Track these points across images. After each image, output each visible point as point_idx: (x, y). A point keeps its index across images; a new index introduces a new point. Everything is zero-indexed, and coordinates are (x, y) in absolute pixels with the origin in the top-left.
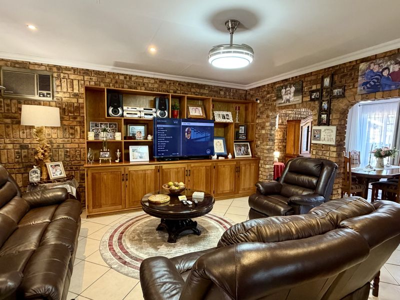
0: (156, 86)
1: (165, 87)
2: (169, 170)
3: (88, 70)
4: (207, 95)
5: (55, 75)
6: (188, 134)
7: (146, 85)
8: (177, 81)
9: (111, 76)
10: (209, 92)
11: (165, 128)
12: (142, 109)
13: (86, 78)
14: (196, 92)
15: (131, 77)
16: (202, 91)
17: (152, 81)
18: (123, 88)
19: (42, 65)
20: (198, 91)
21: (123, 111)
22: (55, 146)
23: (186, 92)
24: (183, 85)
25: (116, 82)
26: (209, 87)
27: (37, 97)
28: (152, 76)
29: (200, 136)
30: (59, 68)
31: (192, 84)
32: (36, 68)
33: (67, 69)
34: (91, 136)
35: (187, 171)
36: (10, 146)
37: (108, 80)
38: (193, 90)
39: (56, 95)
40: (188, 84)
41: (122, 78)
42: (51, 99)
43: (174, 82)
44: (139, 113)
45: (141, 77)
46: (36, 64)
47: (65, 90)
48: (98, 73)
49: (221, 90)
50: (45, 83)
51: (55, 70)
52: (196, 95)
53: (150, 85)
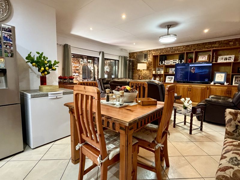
0: (184, 49)
1: (188, 48)
2: (179, 87)
3: (157, 49)
4: (217, 47)
5: (148, 53)
6: (193, 70)
7: (179, 50)
8: (196, 44)
9: (165, 49)
10: (219, 45)
11: (180, 68)
12: (172, 61)
13: (157, 52)
14: (209, 47)
15: (172, 48)
16: (213, 46)
17: (182, 47)
18: (169, 53)
19: (145, 51)
20: (210, 46)
21: (165, 62)
22: (147, 76)
23: (201, 49)
24: (199, 45)
25: (167, 51)
26: (219, 42)
27: (143, 61)
28: (182, 45)
29: (201, 71)
30: (150, 51)
31: (206, 43)
32: (144, 52)
33: (152, 50)
34: (154, 72)
35: (189, 88)
36: (137, 76)
37: (164, 51)
38: (206, 46)
39: (148, 60)
40: (203, 44)
41: (169, 49)
42: (146, 61)
43: (194, 45)
44: (170, 63)
45: (177, 47)
46: (144, 51)
47: (150, 58)
48: (160, 49)
49: (230, 42)
50: (146, 56)
51: (148, 51)
52: (209, 49)
53: (181, 49)
